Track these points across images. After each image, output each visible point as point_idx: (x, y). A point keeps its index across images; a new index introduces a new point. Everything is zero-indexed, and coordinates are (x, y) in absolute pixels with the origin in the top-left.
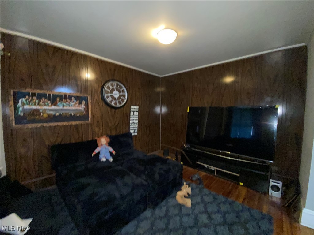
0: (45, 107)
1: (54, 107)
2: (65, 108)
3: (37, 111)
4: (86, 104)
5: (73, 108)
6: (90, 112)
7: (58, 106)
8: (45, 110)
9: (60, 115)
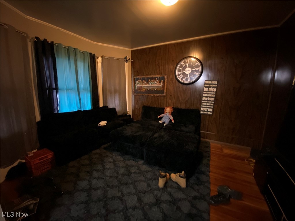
0: (144, 85)
1: (148, 85)
2: (152, 85)
3: (141, 87)
4: (163, 82)
5: (156, 85)
6: (165, 88)
7: (149, 84)
8: (144, 86)
9: (150, 89)
